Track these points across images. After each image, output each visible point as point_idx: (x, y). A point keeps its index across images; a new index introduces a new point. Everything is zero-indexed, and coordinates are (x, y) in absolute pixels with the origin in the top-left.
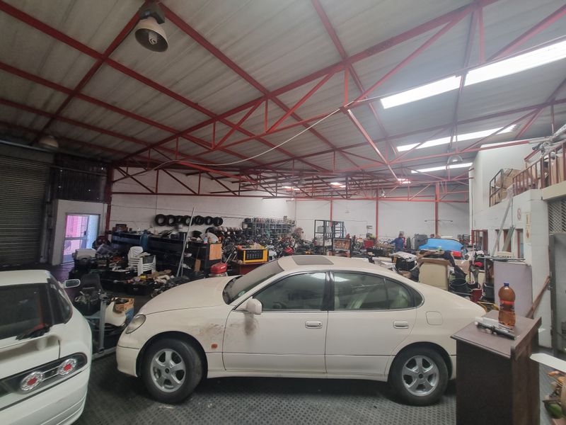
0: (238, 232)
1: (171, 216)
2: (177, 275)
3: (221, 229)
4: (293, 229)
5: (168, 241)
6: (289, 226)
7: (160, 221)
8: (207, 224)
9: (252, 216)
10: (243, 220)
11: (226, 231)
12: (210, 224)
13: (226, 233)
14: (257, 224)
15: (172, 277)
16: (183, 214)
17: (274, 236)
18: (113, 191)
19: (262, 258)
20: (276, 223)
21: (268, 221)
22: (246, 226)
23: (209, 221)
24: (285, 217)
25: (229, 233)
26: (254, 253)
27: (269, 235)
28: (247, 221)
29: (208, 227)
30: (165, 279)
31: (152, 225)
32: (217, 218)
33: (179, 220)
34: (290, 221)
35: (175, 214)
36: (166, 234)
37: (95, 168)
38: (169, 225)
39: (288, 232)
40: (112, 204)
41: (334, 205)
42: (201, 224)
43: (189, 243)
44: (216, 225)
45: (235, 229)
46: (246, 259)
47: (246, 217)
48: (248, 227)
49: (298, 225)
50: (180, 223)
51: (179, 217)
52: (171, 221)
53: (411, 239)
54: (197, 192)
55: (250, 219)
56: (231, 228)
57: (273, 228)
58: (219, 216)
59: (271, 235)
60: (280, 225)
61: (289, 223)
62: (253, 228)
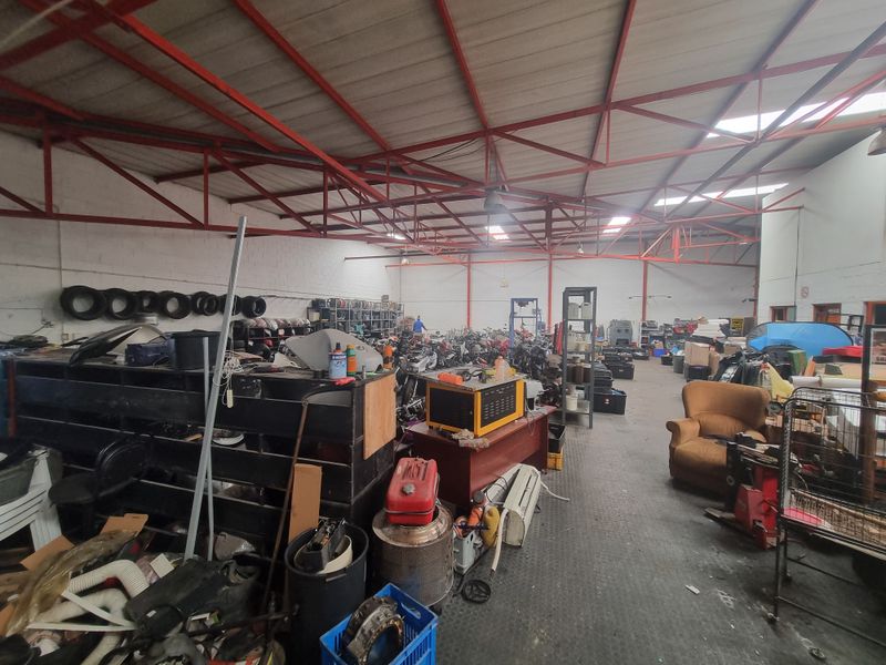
0: (300, 329)
1: (116, 294)
2: (190, 552)
3: (264, 324)
4: (400, 320)
5: (113, 375)
6: (394, 315)
7: (79, 305)
9: (325, 294)
10: (308, 304)
11: (276, 327)
13: (275, 333)
14: (338, 312)
15: (163, 565)
16: (158, 288)
20: (372, 310)
21: (357, 304)
22: (315, 316)
24: (385, 298)
25: (282, 332)
28: (316, 305)
30: (114, 583)
31: (50, 318)
32: (250, 300)
33: (146, 303)
34: (394, 305)
35: (132, 286)
36: (101, 346)
38: (111, 316)
39: (392, 325)
41: (474, 275)
43: (237, 382)
44: (250, 315)
45: (294, 323)
47: (314, 297)
48: (322, 317)
49: (407, 312)
50: (149, 310)
51: (143, 294)
52: (118, 306)
53: (605, 329)
54: (202, 220)
55: (323, 301)
56: (284, 321)
57: (368, 319)
58: (255, 294)
59: (365, 333)
60: (379, 313)
61: (392, 310)
62: (332, 319)
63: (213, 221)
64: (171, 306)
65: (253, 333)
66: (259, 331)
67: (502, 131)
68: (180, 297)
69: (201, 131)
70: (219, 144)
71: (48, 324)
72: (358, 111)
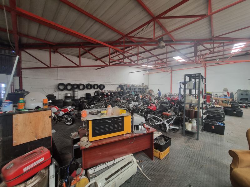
0: (114, 93)
1: (69, 84)
3: (104, 92)
4: (147, 91)
6: (146, 89)
7: (61, 87)
8: (94, 88)
9: (123, 83)
10: (118, 86)
11: (107, 92)
12: (97, 88)
13: (107, 94)
14: (127, 88)
16: (78, 83)
17: (137, 94)
18: (22, 67)
19: (123, 129)
20: (138, 87)
21: (133, 86)
22: (120, 89)
23: (96, 87)
24: (143, 84)
25: (109, 94)
26: (109, 124)
27: (134, 94)
28: (120, 86)
29: (96, 90)
32: (101, 85)
33: (75, 86)
34: (146, 86)
35: (72, 82)
37: (7, 51)
38: (67, 90)
39: (145, 92)
40: (22, 76)
41: (173, 75)
42: (91, 88)
44: (101, 89)
46: (93, 136)
47: (119, 84)
48: (121, 90)
49: (150, 88)
50: (76, 88)
51: (75, 84)
52: (69, 87)
53: (234, 93)
54: (79, 65)
55: (122, 85)
56: (110, 91)
57: (136, 90)
58: (102, 84)
59: (135, 94)
60: (140, 88)
61: (145, 87)
62: (124, 90)
63: (82, 65)
64: (81, 87)
65: (101, 94)
66: (103, 93)
67: (160, 16)
68: (83, 85)
69: (77, 42)
70: (82, 45)
71: (55, 92)
72: (109, 24)
